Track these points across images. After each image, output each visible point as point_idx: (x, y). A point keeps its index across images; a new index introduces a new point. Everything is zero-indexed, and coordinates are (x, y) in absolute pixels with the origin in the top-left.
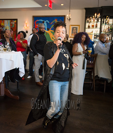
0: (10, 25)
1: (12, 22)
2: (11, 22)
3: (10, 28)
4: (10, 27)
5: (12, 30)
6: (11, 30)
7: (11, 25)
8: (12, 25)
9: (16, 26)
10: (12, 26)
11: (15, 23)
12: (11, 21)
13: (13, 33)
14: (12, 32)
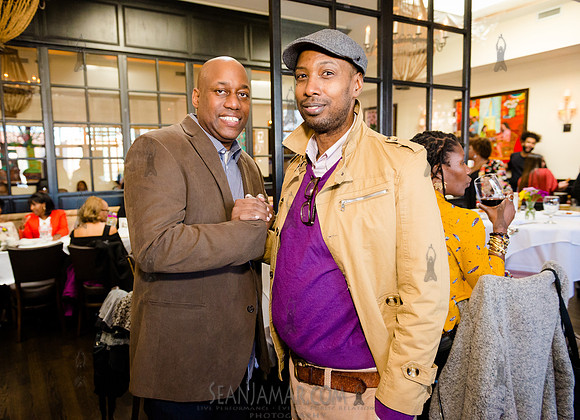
0: (502, 110)
1: (508, 102)
2: (503, 102)
3: (499, 121)
4: (502, 117)
5: (508, 127)
6: (504, 127)
7: (505, 110)
8: (507, 110)
9: (523, 112)
10: (508, 115)
11: (520, 103)
12: (504, 97)
13: (511, 135)
14: (507, 132)
